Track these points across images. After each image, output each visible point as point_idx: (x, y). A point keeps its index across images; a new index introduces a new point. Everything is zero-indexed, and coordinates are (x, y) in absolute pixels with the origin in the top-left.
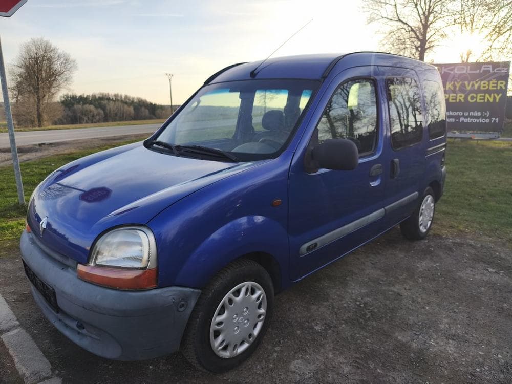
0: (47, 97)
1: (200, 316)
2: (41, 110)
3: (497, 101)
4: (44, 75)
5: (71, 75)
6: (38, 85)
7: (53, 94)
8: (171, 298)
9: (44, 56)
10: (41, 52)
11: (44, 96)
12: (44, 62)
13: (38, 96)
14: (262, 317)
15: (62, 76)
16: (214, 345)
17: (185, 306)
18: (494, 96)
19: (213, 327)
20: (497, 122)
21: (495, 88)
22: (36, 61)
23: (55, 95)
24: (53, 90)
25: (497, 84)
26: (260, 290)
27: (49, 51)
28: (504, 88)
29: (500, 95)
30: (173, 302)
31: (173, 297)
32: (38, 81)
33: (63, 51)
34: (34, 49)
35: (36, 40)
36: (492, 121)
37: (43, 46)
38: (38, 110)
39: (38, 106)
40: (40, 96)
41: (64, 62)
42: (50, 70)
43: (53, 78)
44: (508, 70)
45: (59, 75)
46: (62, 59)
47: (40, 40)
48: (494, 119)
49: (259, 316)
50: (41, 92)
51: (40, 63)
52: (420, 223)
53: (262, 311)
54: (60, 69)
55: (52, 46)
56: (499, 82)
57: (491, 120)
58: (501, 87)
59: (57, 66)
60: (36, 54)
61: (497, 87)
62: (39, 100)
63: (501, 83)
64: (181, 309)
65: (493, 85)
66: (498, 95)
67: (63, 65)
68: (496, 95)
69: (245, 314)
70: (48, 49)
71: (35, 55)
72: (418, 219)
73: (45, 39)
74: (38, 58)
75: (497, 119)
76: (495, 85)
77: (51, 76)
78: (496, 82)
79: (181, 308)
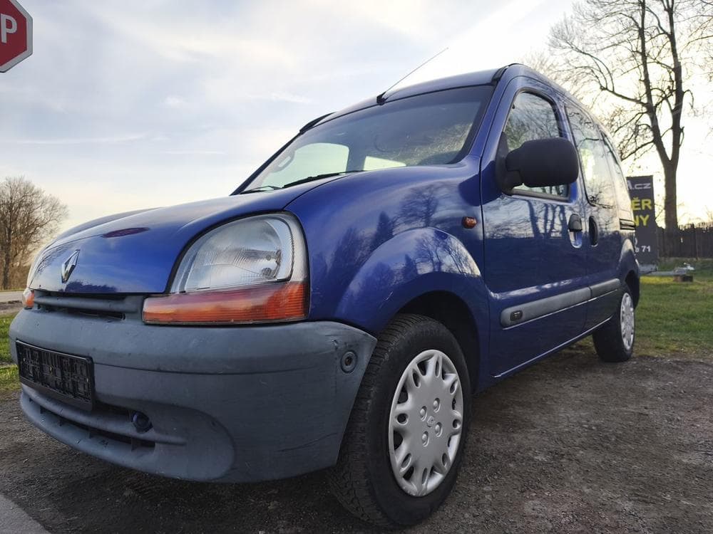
0: (20, 256)
1: (372, 395)
2: (9, 274)
3: (645, 224)
4: (19, 226)
5: (59, 225)
6: (9, 239)
7: (30, 252)
8: (332, 339)
9: (22, 201)
10: (18, 196)
11: (17, 255)
12: (21, 209)
13: (7, 255)
14: (459, 426)
15: (44, 227)
16: (395, 462)
17: (354, 361)
18: (640, 219)
19: (393, 422)
20: (649, 250)
21: (639, 209)
22: (10, 208)
23: (32, 254)
24: (30, 247)
25: (640, 203)
26: (453, 372)
27: (30, 194)
28: (650, 208)
29: (648, 216)
30: (336, 348)
31: (336, 338)
32: (9, 233)
33: (50, 195)
34: (8, 192)
35: (12, 180)
36: (643, 251)
37: (22, 188)
38: (5, 274)
39: (5, 269)
40: (10, 254)
41: (51, 208)
42: (28, 220)
43: (32, 231)
44: (652, 186)
45: (41, 226)
46: (48, 205)
47: (18, 180)
48: (645, 247)
49: (455, 423)
50: (12, 248)
51: (16, 210)
52: (623, 333)
53: (458, 414)
54: (43, 218)
55: (35, 188)
56: (643, 201)
57: (641, 249)
58: (646, 207)
59: (39, 214)
60: (11, 198)
61: (641, 206)
62: (8, 261)
63: (646, 202)
64: (348, 368)
65: (637, 205)
66: (644, 217)
67: (48, 212)
68: (641, 217)
69: (436, 411)
70: (28, 191)
71: (9, 200)
72: (620, 326)
73: (25, 179)
74: (12, 205)
75: (649, 248)
76: (638, 204)
77: (29, 228)
78: (639, 201)
79: (347, 365)
